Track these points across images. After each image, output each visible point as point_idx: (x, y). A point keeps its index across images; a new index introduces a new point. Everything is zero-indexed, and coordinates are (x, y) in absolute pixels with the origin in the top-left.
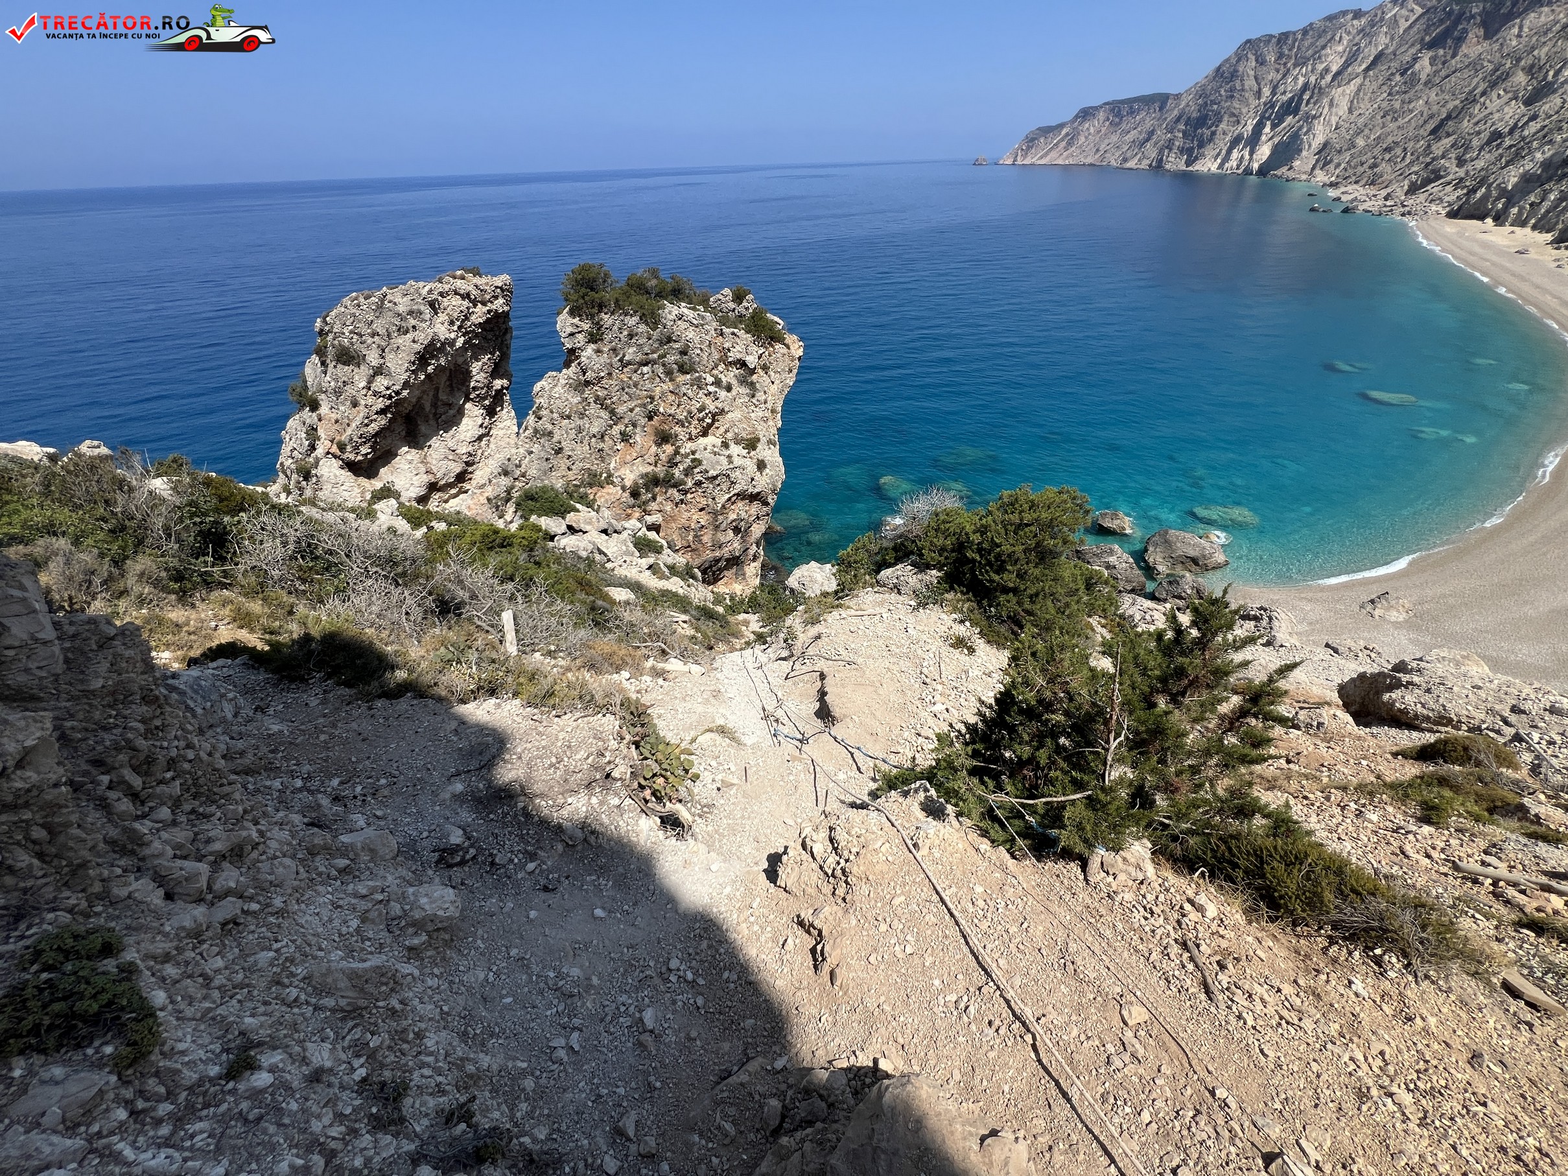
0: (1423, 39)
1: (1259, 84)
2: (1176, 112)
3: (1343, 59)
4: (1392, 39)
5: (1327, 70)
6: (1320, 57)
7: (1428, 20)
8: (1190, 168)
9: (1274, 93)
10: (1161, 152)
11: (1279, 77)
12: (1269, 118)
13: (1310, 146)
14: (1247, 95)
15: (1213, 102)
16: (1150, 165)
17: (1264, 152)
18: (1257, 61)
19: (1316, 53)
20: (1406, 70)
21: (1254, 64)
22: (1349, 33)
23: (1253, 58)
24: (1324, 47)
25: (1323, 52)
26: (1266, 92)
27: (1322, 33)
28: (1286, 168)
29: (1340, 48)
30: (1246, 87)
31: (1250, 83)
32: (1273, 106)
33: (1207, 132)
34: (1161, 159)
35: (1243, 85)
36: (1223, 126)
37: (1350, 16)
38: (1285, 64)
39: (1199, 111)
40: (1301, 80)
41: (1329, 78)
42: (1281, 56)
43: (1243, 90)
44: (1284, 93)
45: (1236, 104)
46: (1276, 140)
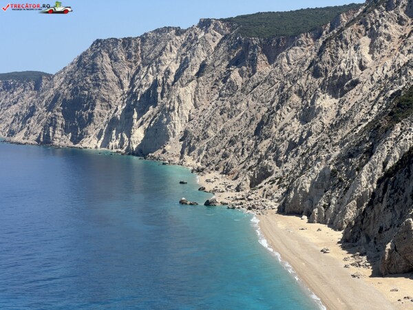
0: (229, 58)
1: (119, 77)
2: (52, 92)
3: (179, 64)
4: (208, 53)
5: (168, 72)
6: (160, 61)
7: (228, 43)
8: (78, 145)
9: (132, 85)
10: (46, 128)
11: (133, 72)
12: (134, 106)
13: (174, 133)
14: (111, 84)
15: (83, 89)
16: (38, 140)
17: (138, 135)
18: (110, 57)
19: (156, 57)
20: (226, 78)
21: (109, 60)
22: (176, 45)
23: (107, 55)
24: (161, 54)
25: (161, 58)
26: (126, 83)
27: (156, 42)
28: (161, 151)
29: (174, 56)
30: (108, 78)
31: (110, 75)
32: (135, 96)
33: (85, 114)
34: (48, 135)
35: (105, 76)
36: (97, 109)
37: (173, 32)
38: (135, 62)
39: (72, 94)
40: (151, 78)
41: (172, 78)
42: (129, 56)
43: (106, 80)
44: (141, 86)
45: (103, 91)
46: (146, 125)
